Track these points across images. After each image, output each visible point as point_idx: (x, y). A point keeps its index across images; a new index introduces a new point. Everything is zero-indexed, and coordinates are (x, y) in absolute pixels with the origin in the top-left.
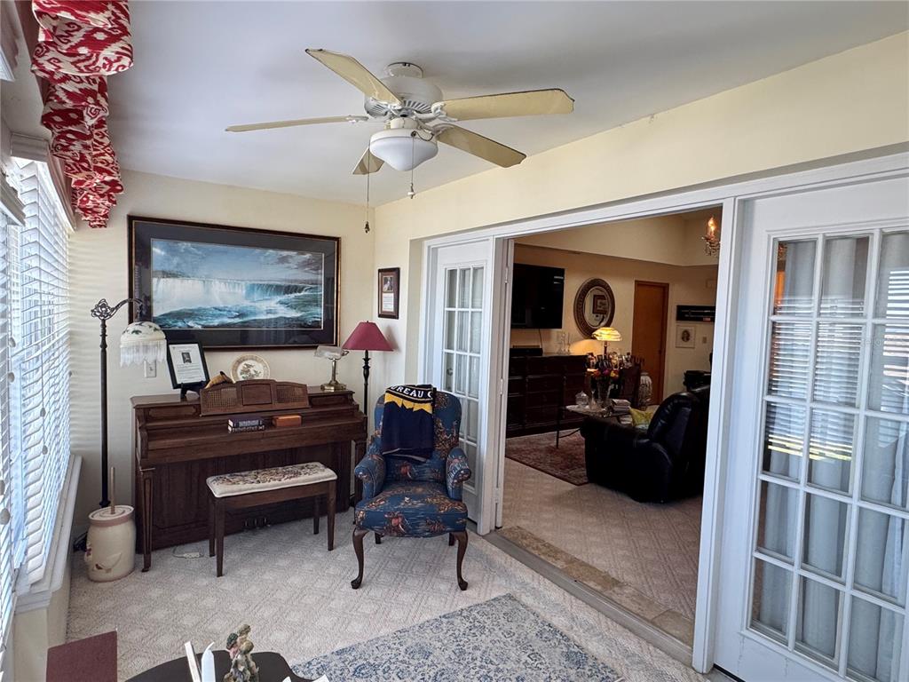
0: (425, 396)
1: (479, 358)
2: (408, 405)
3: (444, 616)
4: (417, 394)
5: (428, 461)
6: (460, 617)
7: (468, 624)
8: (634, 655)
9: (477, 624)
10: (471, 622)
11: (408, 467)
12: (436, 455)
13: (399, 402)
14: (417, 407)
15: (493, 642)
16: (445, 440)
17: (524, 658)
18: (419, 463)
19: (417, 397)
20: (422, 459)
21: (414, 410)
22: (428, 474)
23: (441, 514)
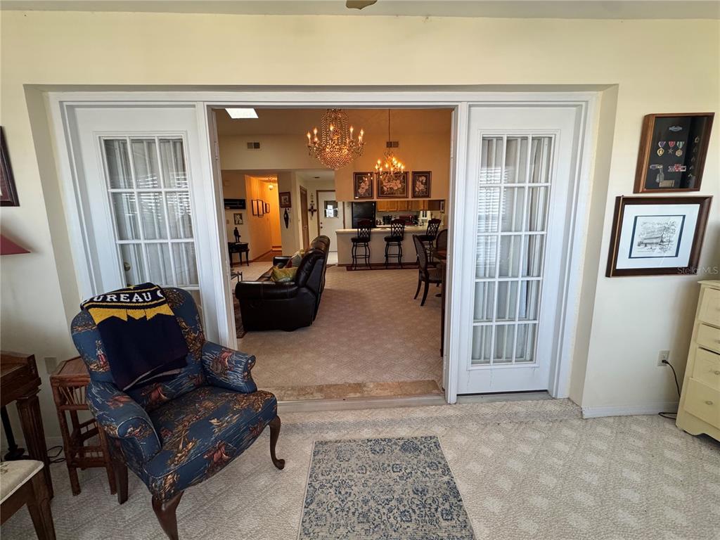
0: (155, 297)
1: (193, 243)
2: (137, 314)
3: (308, 504)
4: (143, 297)
5: (183, 369)
6: (318, 492)
7: (332, 491)
8: (428, 419)
9: (336, 484)
10: (331, 487)
11: (160, 389)
12: (191, 359)
13: (122, 314)
14: (150, 314)
15: (365, 485)
16: (195, 339)
17: (394, 475)
18: (173, 376)
19: (145, 301)
20: (176, 372)
21: (148, 318)
22: (187, 384)
23: (261, 413)
